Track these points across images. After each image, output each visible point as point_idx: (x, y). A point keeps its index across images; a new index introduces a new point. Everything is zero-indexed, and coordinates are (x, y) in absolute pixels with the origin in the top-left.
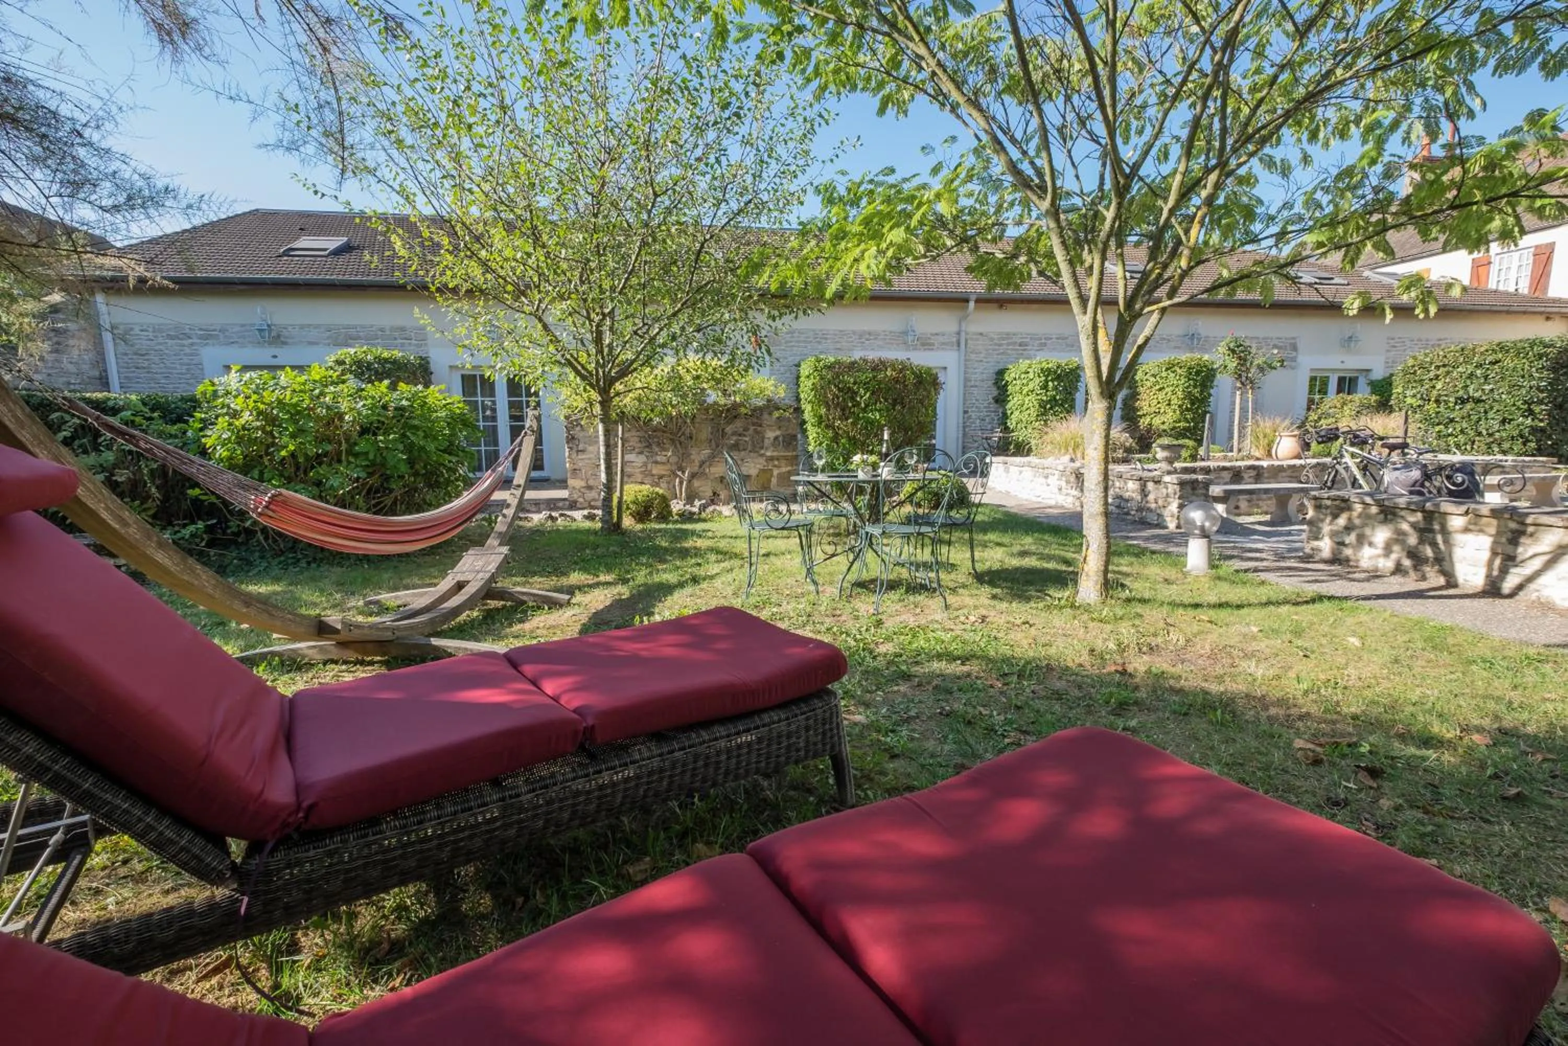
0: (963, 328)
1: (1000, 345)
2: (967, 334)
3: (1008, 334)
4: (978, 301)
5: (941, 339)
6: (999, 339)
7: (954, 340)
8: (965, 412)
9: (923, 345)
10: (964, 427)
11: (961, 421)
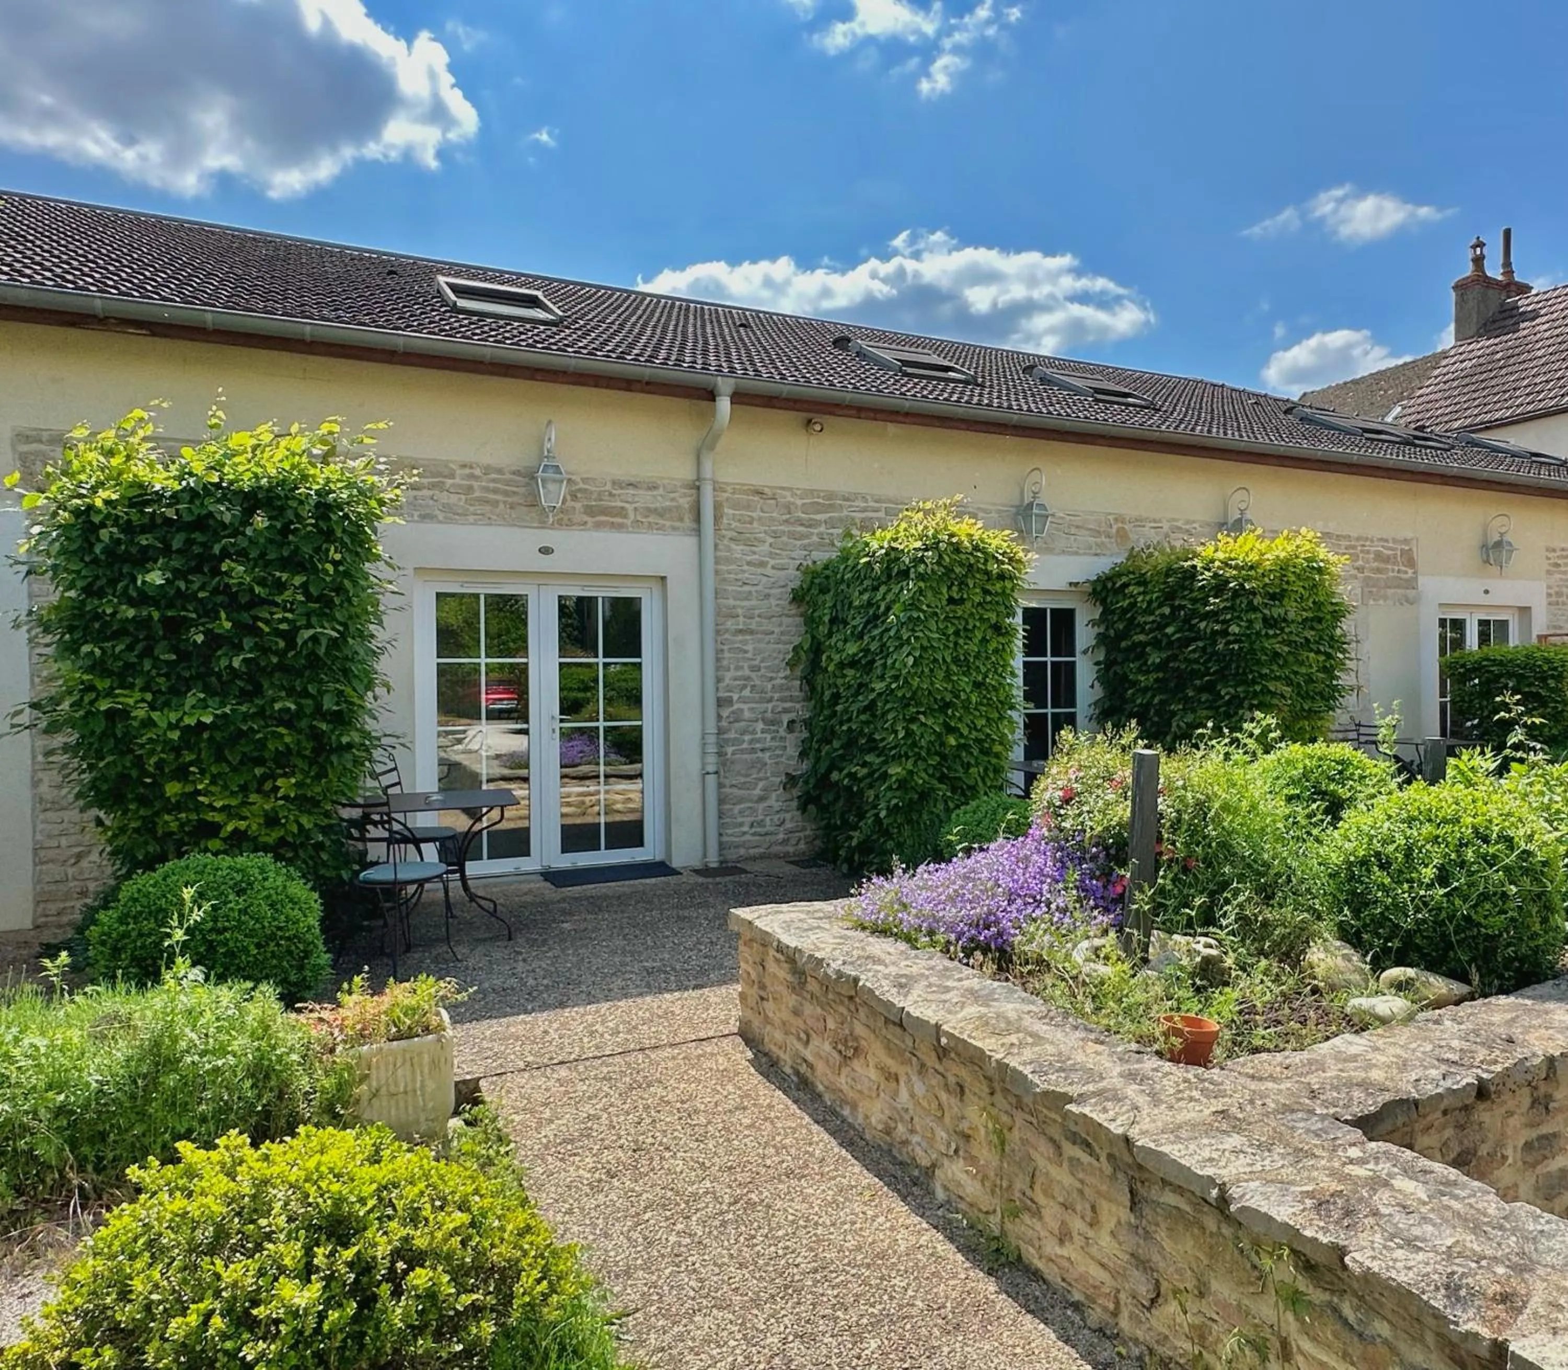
0: (707, 472)
1: (811, 524)
2: (718, 488)
3: (831, 495)
4: (739, 398)
5: (644, 498)
6: (805, 509)
7: (685, 502)
8: (721, 703)
9: (590, 511)
10: (721, 745)
11: (711, 728)
